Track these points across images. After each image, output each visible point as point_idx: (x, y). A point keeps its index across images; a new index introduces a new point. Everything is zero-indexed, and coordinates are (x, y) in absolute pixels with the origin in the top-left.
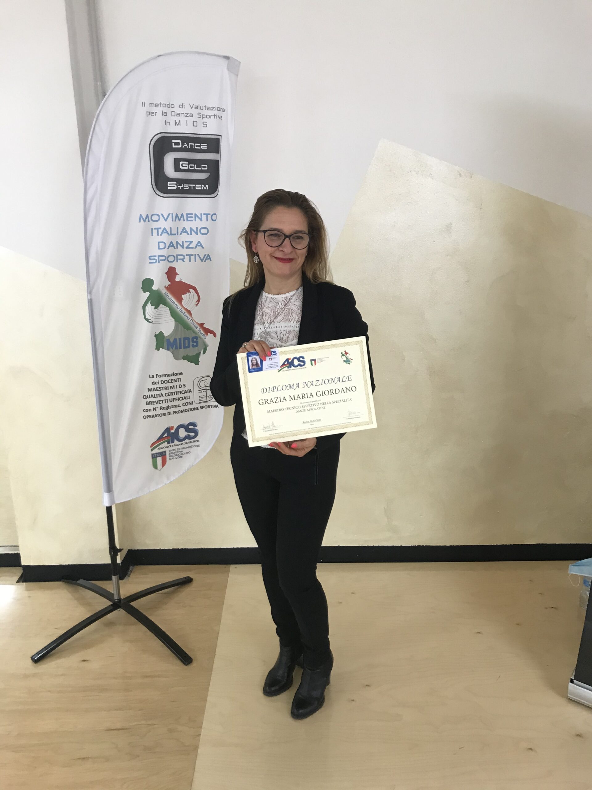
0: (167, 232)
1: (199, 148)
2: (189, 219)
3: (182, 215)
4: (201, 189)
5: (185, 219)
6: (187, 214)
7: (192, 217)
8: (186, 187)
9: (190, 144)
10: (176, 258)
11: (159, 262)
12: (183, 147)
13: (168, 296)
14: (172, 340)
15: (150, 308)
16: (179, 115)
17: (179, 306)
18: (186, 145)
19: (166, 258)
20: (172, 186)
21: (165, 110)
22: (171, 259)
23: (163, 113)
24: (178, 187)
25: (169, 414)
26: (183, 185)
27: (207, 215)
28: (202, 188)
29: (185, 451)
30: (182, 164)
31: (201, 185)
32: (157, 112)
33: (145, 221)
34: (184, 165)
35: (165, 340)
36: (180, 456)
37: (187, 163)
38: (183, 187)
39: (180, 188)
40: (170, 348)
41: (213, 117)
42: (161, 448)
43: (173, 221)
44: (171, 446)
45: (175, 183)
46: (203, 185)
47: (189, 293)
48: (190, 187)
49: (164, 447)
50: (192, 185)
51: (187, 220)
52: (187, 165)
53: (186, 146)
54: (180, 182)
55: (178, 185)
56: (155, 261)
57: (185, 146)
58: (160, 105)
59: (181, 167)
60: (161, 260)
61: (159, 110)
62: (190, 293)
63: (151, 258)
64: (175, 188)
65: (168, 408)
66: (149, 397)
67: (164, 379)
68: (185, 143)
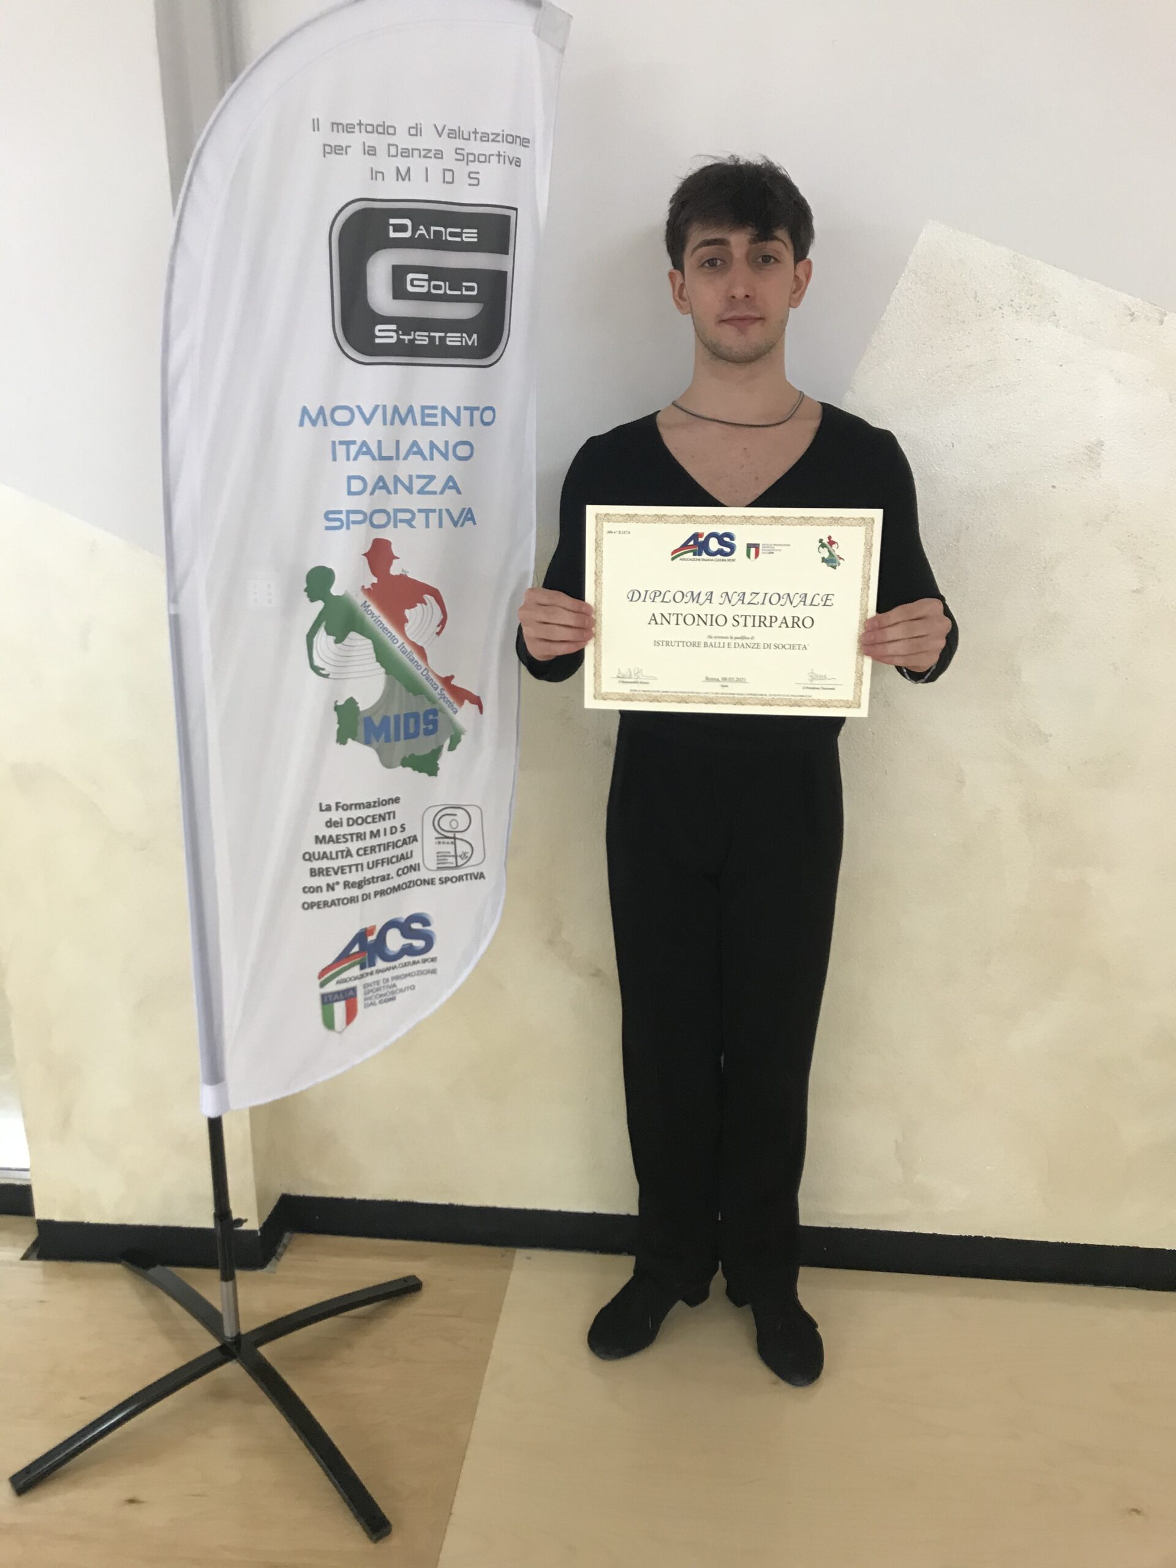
0: (369, 452)
1: (459, 239)
2: (427, 420)
3: (410, 410)
4: (459, 344)
5: (419, 420)
6: (423, 408)
7: (435, 416)
8: (422, 338)
9: (433, 228)
10: (393, 518)
11: (348, 528)
12: (416, 236)
13: (369, 612)
14: (377, 721)
15: (324, 640)
16: (406, 153)
17: (397, 636)
18: (424, 232)
19: (368, 518)
20: (385, 335)
21: (373, 140)
22: (379, 519)
23: (367, 149)
24: (401, 337)
25: (365, 897)
26: (412, 333)
27: (472, 409)
28: (461, 341)
29: (400, 984)
30: (412, 280)
31: (459, 335)
32: (350, 146)
33: (314, 423)
34: (417, 283)
35: (360, 718)
36: (389, 997)
37: (426, 276)
38: (415, 339)
39: (407, 342)
40: (373, 739)
41: (494, 159)
42: (345, 981)
43: (385, 423)
44: (367, 974)
45: (394, 327)
46: (464, 335)
47: (423, 605)
48: (432, 339)
49: (353, 979)
50: (437, 335)
51: (424, 423)
52: (426, 283)
53: (423, 234)
54: (405, 324)
55: (400, 332)
56: (338, 524)
57: (420, 234)
58: (357, 127)
59: (410, 289)
60: (354, 522)
61: (356, 141)
62: (426, 604)
63: (331, 516)
64: (393, 340)
65: (363, 884)
66: (317, 857)
67: (354, 814)
68: (422, 227)
